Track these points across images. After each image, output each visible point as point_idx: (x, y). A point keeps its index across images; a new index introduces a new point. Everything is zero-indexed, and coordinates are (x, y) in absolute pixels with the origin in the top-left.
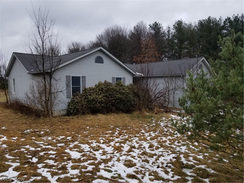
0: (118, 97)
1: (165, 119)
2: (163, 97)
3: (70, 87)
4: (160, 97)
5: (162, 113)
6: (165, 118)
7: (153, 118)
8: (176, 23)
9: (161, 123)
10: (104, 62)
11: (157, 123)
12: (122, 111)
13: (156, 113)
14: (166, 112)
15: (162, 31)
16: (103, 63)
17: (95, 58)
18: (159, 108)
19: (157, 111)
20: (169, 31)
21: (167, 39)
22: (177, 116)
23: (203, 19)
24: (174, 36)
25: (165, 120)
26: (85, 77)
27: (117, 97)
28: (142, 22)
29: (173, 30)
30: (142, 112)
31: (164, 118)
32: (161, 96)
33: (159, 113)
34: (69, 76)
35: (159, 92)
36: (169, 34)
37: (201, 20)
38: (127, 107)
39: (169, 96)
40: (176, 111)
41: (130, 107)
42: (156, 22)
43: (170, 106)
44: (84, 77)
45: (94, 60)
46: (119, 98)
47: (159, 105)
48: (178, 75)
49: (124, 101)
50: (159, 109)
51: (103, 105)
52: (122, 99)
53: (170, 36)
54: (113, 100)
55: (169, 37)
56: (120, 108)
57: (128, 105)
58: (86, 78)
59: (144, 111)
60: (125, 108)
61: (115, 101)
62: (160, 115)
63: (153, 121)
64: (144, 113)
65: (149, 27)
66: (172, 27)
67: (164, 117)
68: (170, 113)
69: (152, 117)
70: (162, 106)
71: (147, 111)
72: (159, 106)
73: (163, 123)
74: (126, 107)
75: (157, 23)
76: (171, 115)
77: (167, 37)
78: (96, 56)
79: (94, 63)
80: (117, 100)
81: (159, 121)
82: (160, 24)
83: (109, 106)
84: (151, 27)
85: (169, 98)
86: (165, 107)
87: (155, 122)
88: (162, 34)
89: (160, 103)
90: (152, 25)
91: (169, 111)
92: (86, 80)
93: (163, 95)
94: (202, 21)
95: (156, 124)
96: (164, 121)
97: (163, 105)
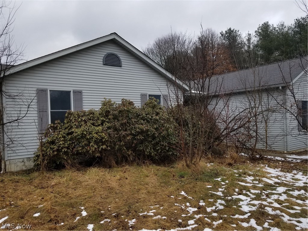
0: (139, 128)
1: (253, 180)
2: (244, 128)
3: (47, 112)
4: (237, 129)
5: (244, 162)
6: (252, 178)
7: (219, 179)
8: (259, 27)
9: (241, 197)
10: (123, 65)
11: (230, 198)
12: (152, 160)
13: (230, 165)
14: (253, 160)
15: (239, 40)
16: (121, 66)
17: (103, 56)
18: (237, 152)
19: (232, 158)
20: (249, 40)
21: (246, 51)
22: (281, 171)
23: (303, 17)
24: (256, 46)
25: (255, 187)
26: (80, 92)
27: (138, 130)
28: (209, 30)
29: (256, 37)
30: (194, 164)
31: (249, 179)
32: (240, 127)
33: (235, 162)
34: (44, 91)
35: (235, 118)
36: (249, 43)
37: (300, 18)
38: (161, 152)
39: (257, 127)
40: (275, 156)
41: (168, 151)
42: (230, 29)
43: (259, 146)
44: (78, 93)
45: (102, 60)
46: (142, 132)
47: (235, 145)
48: (274, 86)
49: (154, 138)
50: (235, 154)
51: (104, 147)
52: (150, 133)
53: (251, 46)
54: (128, 135)
55: (249, 47)
56: (146, 153)
57: (163, 145)
58: (83, 94)
59: (198, 160)
60: (158, 153)
61: (134, 138)
62: (238, 169)
63: (220, 189)
64: (197, 165)
65: (221, 35)
66: (253, 33)
67: (250, 175)
68: (263, 163)
69: (217, 175)
70: (241, 147)
71: (208, 158)
72: (237, 147)
73: (249, 199)
74: (159, 149)
75: (232, 29)
76: (267, 167)
77: (246, 48)
78: (105, 53)
79: (102, 65)
80: (137, 136)
81: (237, 190)
82: (236, 31)
83: (120, 150)
84: (222, 35)
85: (257, 129)
86: (251, 149)
87: (223, 192)
88: (239, 44)
89: (238, 141)
90: (224, 32)
91: (258, 156)
92: (84, 99)
93: (244, 124)
94: (300, 20)
95: (227, 201)
96: (252, 191)
97: (244, 145)
